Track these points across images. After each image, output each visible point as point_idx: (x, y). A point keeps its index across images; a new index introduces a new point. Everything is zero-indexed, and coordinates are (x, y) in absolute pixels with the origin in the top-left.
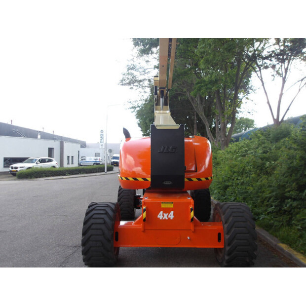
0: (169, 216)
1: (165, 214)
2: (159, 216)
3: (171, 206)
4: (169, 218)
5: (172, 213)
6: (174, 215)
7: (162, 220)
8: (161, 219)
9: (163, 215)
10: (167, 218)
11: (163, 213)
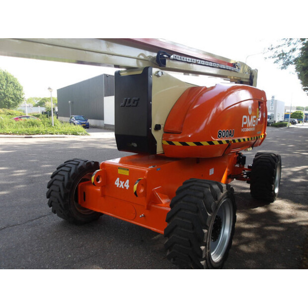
0: (125, 186)
1: (121, 182)
2: (116, 183)
3: (127, 173)
4: (125, 188)
5: (128, 181)
6: (129, 184)
7: (119, 188)
8: (118, 186)
9: (120, 183)
10: (123, 187)
11: (120, 180)
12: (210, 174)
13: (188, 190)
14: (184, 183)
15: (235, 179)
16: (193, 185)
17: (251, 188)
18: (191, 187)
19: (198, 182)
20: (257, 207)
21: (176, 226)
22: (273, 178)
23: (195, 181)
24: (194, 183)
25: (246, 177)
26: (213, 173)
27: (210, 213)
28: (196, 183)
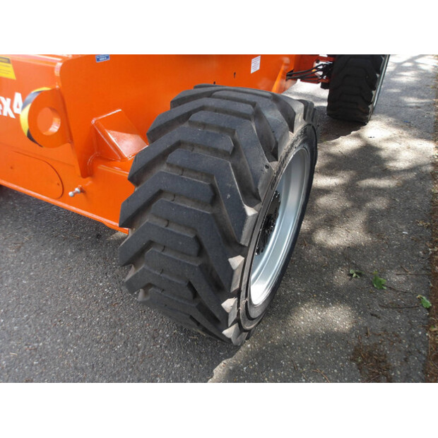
3: (10, 72)
4: (17, 116)
12: (252, 71)
13: (186, 125)
14: (177, 103)
15: (299, 80)
16: (202, 108)
17: (330, 99)
18: (194, 117)
19: (220, 97)
20: (338, 137)
21: (150, 244)
22: (378, 75)
23: (210, 95)
24: (205, 101)
25: (322, 76)
26: (258, 68)
27: (251, 206)
28: (211, 102)
